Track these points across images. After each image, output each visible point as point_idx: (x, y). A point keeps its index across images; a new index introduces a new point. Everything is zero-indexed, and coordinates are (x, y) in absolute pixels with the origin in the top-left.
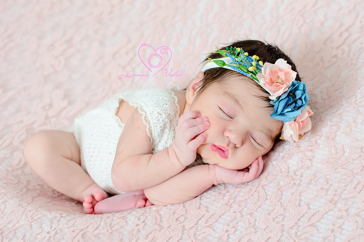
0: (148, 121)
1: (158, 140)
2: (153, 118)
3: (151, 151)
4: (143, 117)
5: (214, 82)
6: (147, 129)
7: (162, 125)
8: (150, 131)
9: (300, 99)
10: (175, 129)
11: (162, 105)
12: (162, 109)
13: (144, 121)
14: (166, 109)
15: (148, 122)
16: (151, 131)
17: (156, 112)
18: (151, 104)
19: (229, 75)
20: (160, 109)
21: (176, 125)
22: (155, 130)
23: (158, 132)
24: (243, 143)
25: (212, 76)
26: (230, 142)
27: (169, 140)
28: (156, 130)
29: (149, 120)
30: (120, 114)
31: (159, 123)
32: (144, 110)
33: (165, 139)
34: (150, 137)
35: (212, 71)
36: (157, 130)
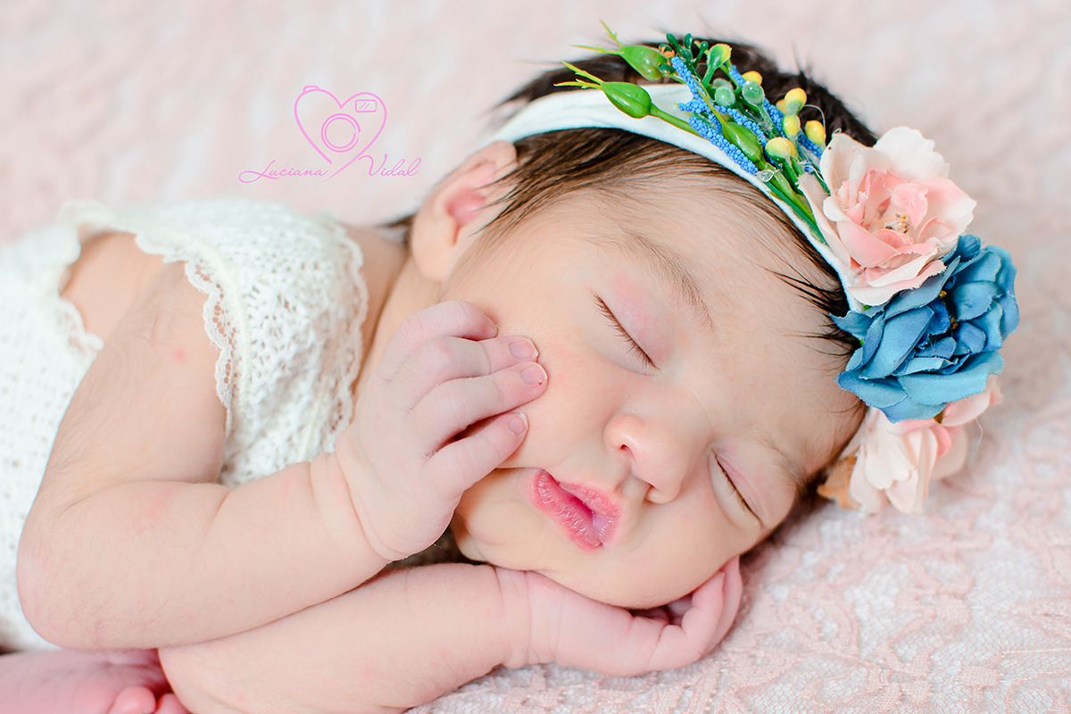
0: (228, 331)
1: (256, 426)
2: (250, 317)
3: (220, 471)
4: (208, 307)
5: (579, 188)
6: (220, 365)
7: (288, 355)
8: (230, 377)
9: (977, 322)
10: (337, 383)
11: (296, 267)
12: (295, 284)
13: (209, 327)
14: (315, 287)
15: (229, 335)
16: (232, 376)
17: (267, 294)
18: (247, 254)
19: (659, 165)
20: (290, 280)
21: (343, 368)
22: (254, 375)
23: (263, 386)
24: (684, 488)
25: (563, 161)
26: (628, 473)
27: (307, 432)
28: (260, 375)
29: (233, 326)
30: (81, 288)
31: (278, 346)
32: (212, 278)
33: (288, 424)
34: (227, 405)
35: (563, 139)
36: (264, 378)
